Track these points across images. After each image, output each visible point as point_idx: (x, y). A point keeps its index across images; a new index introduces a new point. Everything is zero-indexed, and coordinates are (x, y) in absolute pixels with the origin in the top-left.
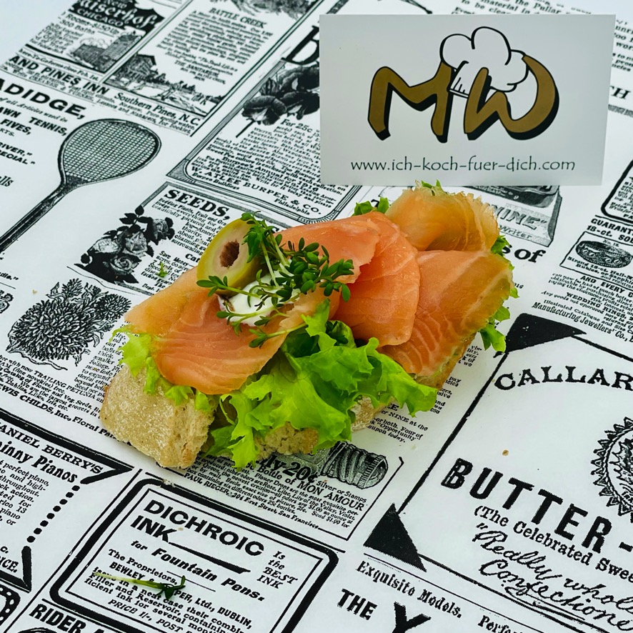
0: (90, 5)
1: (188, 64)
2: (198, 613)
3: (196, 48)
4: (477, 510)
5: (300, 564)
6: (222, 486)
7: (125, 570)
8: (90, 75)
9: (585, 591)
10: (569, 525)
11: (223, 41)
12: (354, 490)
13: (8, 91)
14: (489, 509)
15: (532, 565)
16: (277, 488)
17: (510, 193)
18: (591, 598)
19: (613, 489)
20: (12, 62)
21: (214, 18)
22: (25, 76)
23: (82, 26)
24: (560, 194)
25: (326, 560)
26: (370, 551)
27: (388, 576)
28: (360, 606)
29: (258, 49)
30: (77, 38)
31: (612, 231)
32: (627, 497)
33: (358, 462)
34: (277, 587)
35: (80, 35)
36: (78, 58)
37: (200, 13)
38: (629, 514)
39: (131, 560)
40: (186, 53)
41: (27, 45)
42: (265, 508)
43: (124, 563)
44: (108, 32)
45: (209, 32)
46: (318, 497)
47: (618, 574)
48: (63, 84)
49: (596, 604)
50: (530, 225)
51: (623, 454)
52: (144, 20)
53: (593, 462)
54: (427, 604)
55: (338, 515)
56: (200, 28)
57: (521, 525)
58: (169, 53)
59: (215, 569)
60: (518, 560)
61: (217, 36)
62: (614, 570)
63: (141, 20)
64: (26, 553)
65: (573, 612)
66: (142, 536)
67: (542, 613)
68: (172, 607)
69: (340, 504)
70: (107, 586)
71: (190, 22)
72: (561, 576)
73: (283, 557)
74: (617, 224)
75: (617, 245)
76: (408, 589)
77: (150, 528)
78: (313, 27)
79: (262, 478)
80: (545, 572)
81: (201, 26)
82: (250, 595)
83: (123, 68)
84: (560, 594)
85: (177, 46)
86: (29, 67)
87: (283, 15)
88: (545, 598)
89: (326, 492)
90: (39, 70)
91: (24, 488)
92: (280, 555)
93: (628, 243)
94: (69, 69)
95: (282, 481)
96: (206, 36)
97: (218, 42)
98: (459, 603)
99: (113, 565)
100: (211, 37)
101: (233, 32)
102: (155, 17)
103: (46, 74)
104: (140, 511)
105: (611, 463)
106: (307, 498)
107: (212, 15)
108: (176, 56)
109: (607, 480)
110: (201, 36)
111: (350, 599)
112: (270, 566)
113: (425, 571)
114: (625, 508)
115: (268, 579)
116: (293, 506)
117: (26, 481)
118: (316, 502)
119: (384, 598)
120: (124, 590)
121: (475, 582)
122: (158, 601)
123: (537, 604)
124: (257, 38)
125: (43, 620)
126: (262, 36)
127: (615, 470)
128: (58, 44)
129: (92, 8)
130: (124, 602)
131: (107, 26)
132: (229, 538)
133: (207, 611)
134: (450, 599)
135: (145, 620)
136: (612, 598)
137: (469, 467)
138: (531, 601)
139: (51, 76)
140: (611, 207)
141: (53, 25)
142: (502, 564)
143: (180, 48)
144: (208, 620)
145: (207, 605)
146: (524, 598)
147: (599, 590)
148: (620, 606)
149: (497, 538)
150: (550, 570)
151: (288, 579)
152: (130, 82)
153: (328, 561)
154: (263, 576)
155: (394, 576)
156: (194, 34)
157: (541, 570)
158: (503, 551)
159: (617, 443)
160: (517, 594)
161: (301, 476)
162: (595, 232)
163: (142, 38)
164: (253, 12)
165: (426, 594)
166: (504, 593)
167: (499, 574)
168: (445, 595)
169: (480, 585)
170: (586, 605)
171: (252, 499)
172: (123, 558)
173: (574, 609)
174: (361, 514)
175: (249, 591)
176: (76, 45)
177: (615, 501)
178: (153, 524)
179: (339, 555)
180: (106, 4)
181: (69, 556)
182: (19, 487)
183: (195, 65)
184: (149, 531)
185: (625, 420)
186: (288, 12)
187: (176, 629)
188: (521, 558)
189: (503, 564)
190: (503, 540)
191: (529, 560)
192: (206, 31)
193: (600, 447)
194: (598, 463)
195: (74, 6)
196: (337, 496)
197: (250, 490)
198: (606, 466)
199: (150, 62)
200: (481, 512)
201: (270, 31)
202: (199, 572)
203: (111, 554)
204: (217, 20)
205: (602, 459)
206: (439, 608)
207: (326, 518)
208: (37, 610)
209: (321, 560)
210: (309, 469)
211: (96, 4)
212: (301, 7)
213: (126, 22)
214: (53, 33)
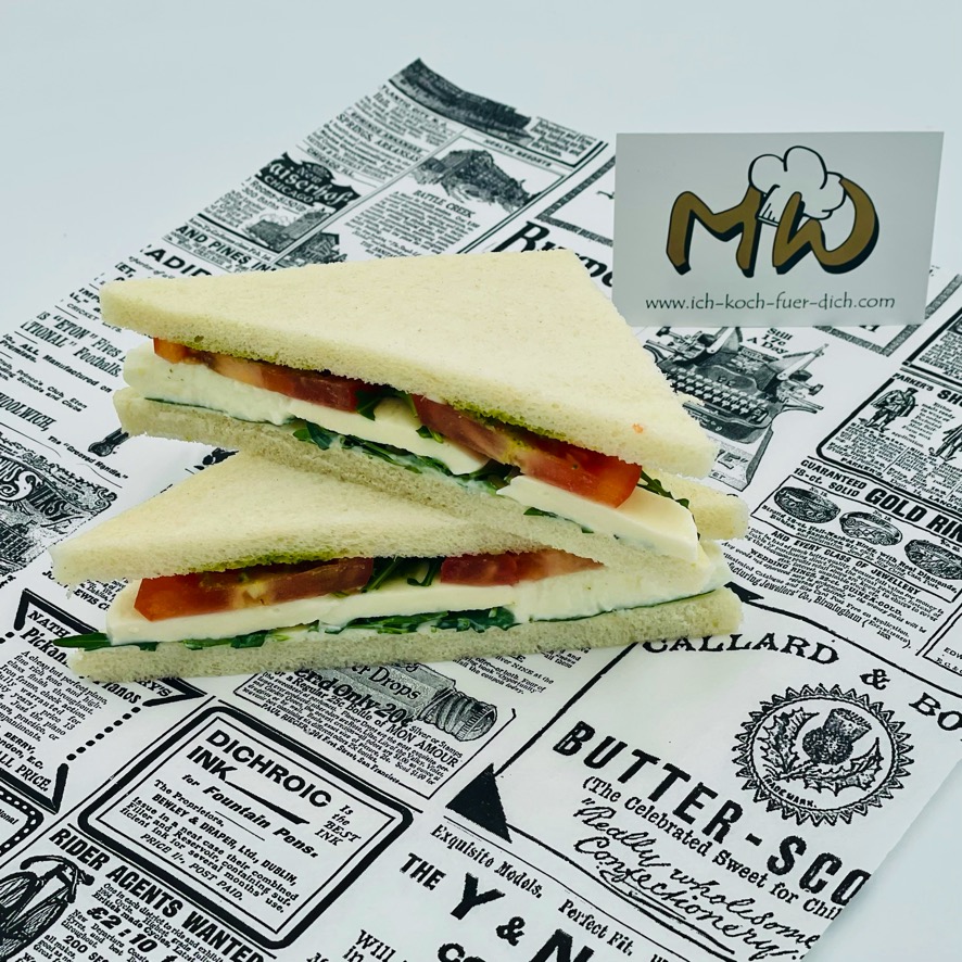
0: (281, 172)
1: (375, 246)
2: (239, 863)
3: (388, 231)
4: (587, 781)
5: (368, 821)
6: (302, 721)
7: (168, 804)
8: (262, 254)
9: (695, 886)
10: (692, 806)
11: (421, 227)
12: (451, 742)
13: (167, 263)
14: (601, 781)
15: (637, 848)
16: (364, 729)
17: (713, 423)
18: (699, 896)
19: (754, 770)
20: (179, 233)
21: (417, 200)
22: (190, 248)
23: (267, 198)
24: (773, 428)
25: (399, 818)
26: (452, 814)
27: (465, 844)
28: (425, 873)
29: (458, 240)
30: (257, 212)
31: (823, 477)
32: (769, 781)
33: (463, 710)
34: (335, 844)
35: (262, 209)
36: (253, 235)
37: (403, 195)
38: (767, 801)
39: (178, 794)
40: (376, 234)
41: (200, 215)
42: (344, 751)
43: (169, 797)
44: (294, 209)
45: (408, 215)
46: (409, 745)
47: (738, 871)
48: (230, 262)
49: (704, 903)
50: (727, 463)
51: (776, 731)
52: (337, 197)
53: (737, 737)
54: (505, 878)
55: (425, 768)
56: (399, 210)
57: (635, 801)
58: (356, 233)
59: (270, 816)
60: (622, 840)
61: (416, 221)
62: (734, 866)
63: (334, 196)
64: (63, 771)
65: (675, 909)
66: (197, 770)
67: (637, 906)
68: (211, 851)
69: (431, 756)
70: (144, 819)
71: (389, 203)
72: (669, 865)
73: (351, 812)
74: (831, 469)
75: (825, 495)
76: (486, 859)
77: (207, 760)
78: (528, 222)
79: (348, 716)
80: (651, 858)
81: (400, 207)
82: (303, 850)
83: (301, 248)
84: (664, 886)
85: (367, 227)
86: (196, 240)
87: (497, 206)
88: (645, 888)
89: (419, 740)
90: (206, 244)
91: (78, 704)
92: (347, 810)
93: (839, 493)
94: (241, 246)
95: (371, 723)
96: (404, 219)
97: (416, 227)
98: (542, 880)
99: (157, 798)
100: (408, 221)
101: (435, 219)
102: (351, 194)
103: (214, 249)
104: (202, 741)
105: (759, 739)
106: (395, 745)
107: (415, 197)
108: (364, 237)
109: (749, 759)
110: (397, 219)
111: (417, 864)
112: (334, 821)
113: (510, 842)
114: (763, 794)
115: (328, 834)
116: (376, 753)
117: (83, 697)
118: (404, 751)
119: (455, 867)
120: (162, 825)
121: (567, 859)
122: (197, 843)
123: (633, 894)
124: (461, 228)
125: (63, 848)
126: (467, 226)
127: (762, 748)
128: (234, 216)
129: (281, 177)
130: (158, 838)
131: (294, 201)
132: (294, 784)
133: (249, 862)
134: (532, 875)
135: (177, 862)
136: (723, 898)
137: (590, 732)
138: (627, 890)
139: (219, 253)
140: (829, 448)
141: (233, 192)
142: (602, 842)
143: (370, 228)
144: (248, 872)
145: (251, 855)
146: (620, 885)
147: (710, 887)
148: (731, 908)
149: (603, 815)
150: (658, 857)
151: (350, 837)
152: (306, 263)
153: (401, 820)
154: (322, 831)
155: (473, 844)
156: (391, 216)
157: (647, 855)
158: (607, 828)
159: (772, 717)
160: (613, 880)
161: (394, 719)
162: (803, 477)
163: (331, 215)
164: (463, 199)
165: (506, 866)
166: (598, 876)
167: (597, 854)
168: (528, 870)
169: (571, 862)
170: (692, 902)
171: (332, 739)
172: (169, 791)
173: (676, 905)
174: (452, 770)
175: (303, 845)
176: (255, 220)
177: (754, 784)
178: (212, 758)
179: (415, 814)
180: (299, 175)
181: (109, 780)
182: (72, 702)
183: (383, 249)
184: (206, 766)
185: (787, 690)
186: (503, 204)
187: (210, 876)
188: (627, 837)
189: (604, 842)
190: (610, 817)
191: (635, 842)
192: (404, 214)
193: (751, 719)
194: (744, 738)
195: (262, 171)
196: (430, 745)
197: (333, 728)
198: (752, 743)
199: (333, 241)
200: (591, 785)
201: (477, 223)
202: (251, 816)
203: (157, 785)
204: (419, 204)
205: (749, 733)
206: (518, 884)
207: (411, 771)
208: (59, 834)
209: (393, 818)
210: (405, 712)
211: (287, 172)
212: (519, 199)
213: (317, 198)
214: (232, 203)
